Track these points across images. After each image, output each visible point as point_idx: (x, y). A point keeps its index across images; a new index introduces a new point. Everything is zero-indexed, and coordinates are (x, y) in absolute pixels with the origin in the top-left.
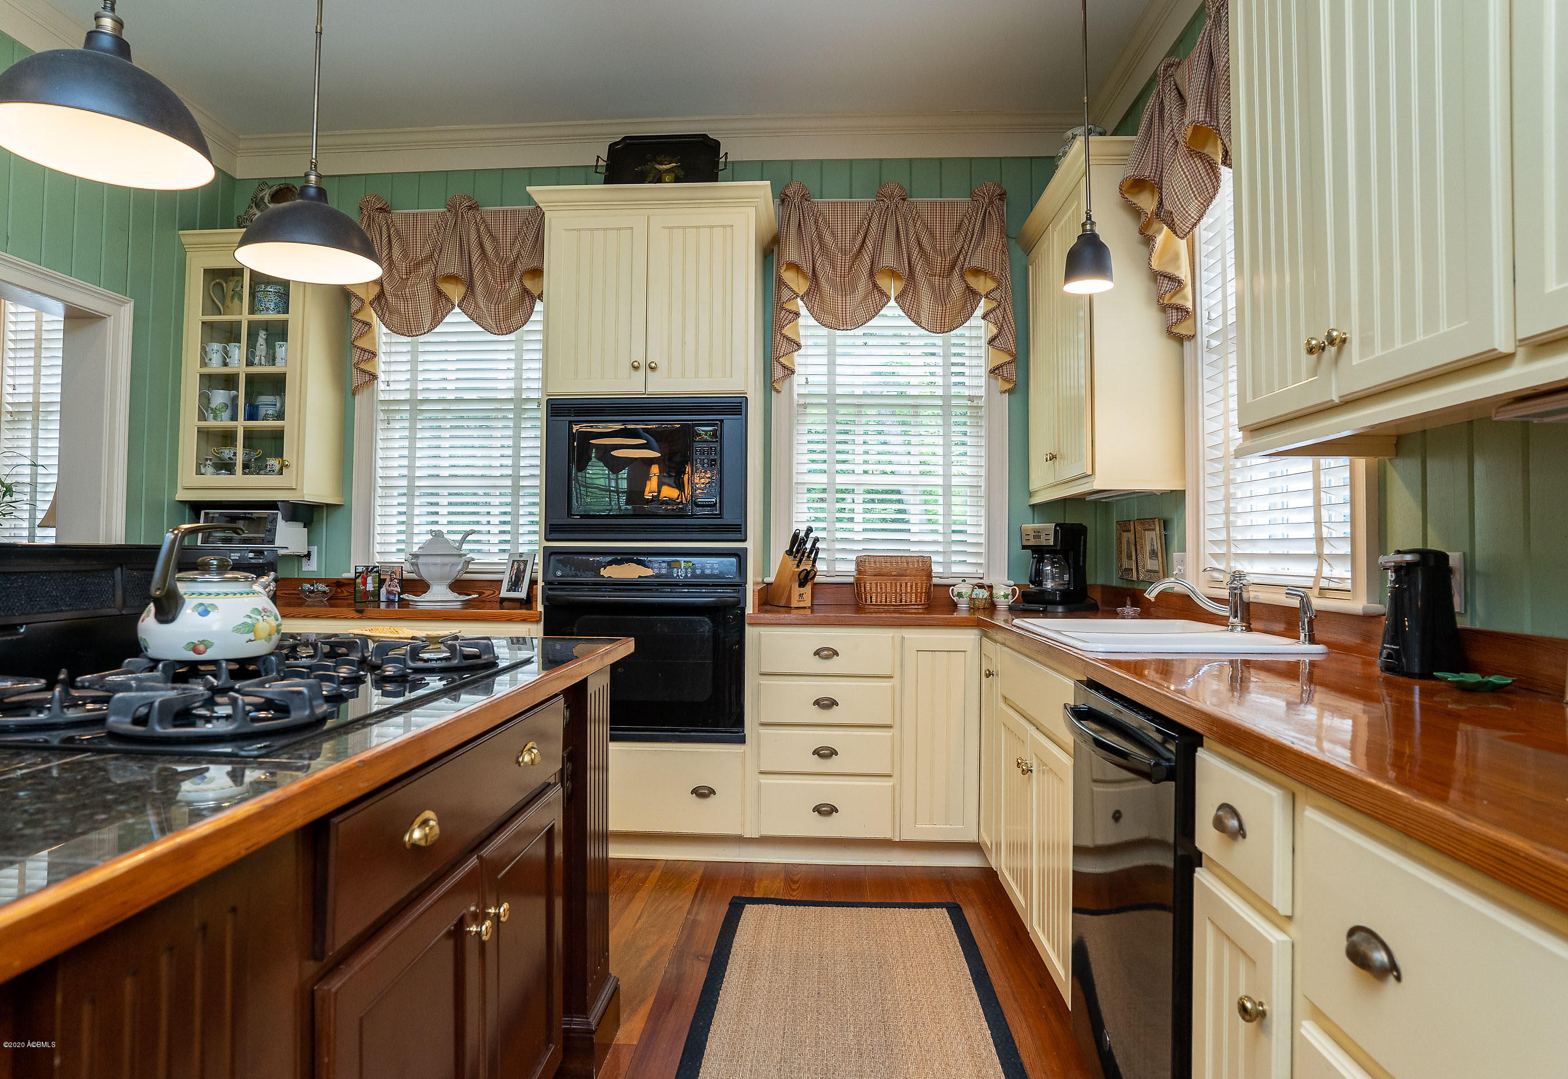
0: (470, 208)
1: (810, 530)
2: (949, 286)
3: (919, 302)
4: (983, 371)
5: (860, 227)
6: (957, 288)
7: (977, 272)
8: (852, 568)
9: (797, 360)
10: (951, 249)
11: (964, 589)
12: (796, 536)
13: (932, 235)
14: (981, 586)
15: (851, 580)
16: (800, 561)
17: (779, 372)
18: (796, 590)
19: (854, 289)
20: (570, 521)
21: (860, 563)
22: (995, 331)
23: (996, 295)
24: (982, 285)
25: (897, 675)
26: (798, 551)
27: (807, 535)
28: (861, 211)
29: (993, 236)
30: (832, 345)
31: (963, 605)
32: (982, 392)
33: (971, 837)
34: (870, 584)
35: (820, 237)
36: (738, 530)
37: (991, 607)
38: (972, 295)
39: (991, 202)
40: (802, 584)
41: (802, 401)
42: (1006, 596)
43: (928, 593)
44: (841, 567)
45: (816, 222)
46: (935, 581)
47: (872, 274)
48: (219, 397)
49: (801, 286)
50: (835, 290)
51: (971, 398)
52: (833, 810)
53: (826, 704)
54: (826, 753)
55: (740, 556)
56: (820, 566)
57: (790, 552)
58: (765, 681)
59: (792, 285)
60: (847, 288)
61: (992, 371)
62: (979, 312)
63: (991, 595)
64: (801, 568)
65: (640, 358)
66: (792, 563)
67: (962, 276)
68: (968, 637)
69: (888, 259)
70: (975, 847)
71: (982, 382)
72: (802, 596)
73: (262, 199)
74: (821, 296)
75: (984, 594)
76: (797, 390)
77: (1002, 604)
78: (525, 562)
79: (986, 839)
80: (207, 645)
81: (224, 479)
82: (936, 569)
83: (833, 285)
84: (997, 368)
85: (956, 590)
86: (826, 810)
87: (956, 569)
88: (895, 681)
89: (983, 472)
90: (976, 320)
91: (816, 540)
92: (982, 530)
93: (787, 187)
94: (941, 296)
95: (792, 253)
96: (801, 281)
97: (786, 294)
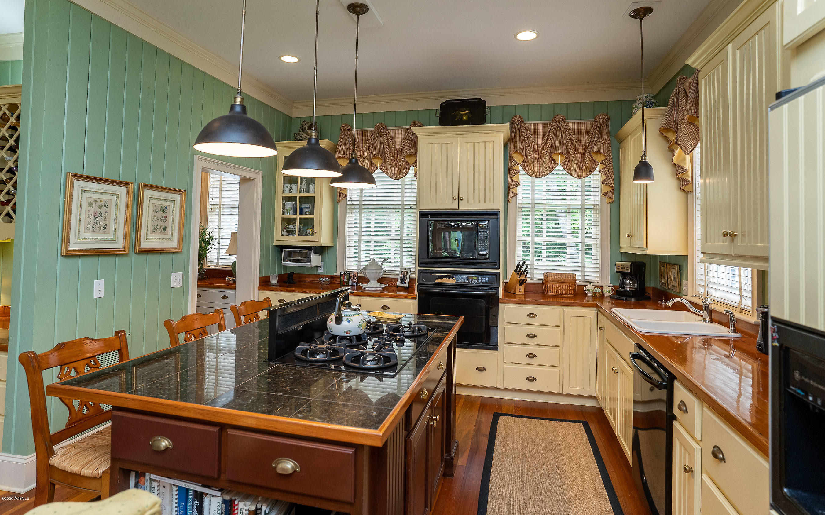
0: (384, 128)
1: (524, 263)
2: (584, 158)
3: (571, 166)
4: (599, 194)
5: (545, 134)
6: (588, 160)
7: (596, 153)
8: (542, 276)
9: (519, 190)
10: (585, 142)
11: (590, 288)
12: (518, 265)
13: (577, 136)
14: (598, 287)
15: (541, 282)
16: (520, 276)
17: (511, 195)
18: (518, 287)
19: (543, 162)
20: (428, 260)
21: (545, 275)
22: (605, 178)
23: (606, 162)
24: (599, 158)
25: (562, 325)
26: (519, 271)
27: (523, 265)
28: (546, 127)
29: (604, 137)
30: (533, 183)
31: (590, 294)
32: (599, 203)
33: (593, 394)
34: (550, 285)
35: (528, 138)
36: (496, 265)
37: (602, 295)
38: (595, 163)
39: (603, 122)
40: (521, 285)
41: (520, 206)
42: (609, 292)
43: (575, 290)
44: (536, 276)
45: (527, 132)
46: (578, 283)
47: (551, 154)
48: (289, 205)
49: (520, 159)
50: (535, 161)
51: (594, 205)
52: (534, 379)
53: (532, 336)
54: (531, 356)
55: (497, 275)
56: (529, 276)
57: (516, 271)
58: (507, 326)
59: (516, 160)
60: (540, 160)
61: (603, 194)
62: (598, 168)
63: (602, 291)
64: (521, 278)
65: (457, 196)
66: (516, 276)
67: (590, 154)
68: (592, 312)
69: (558, 148)
70: (595, 398)
71: (599, 198)
72: (521, 290)
73: (305, 128)
74: (529, 165)
75: (599, 290)
76: (518, 202)
77: (607, 295)
79: (599, 395)
80: (350, 331)
81: (291, 237)
82: (578, 278)
83: (534, 159)
84: (606, 193)
85: (587, 288)
86: (531, 379)
87: (586, 278)
88: (561, 328)
89: (599, 237)
90: (596, 172)
91: (527, 267)
92: (598, 262)
93: (514, 118)
94: (581, 163)
95: (517, 146)
96: (520, 157)
97: (514, 163)
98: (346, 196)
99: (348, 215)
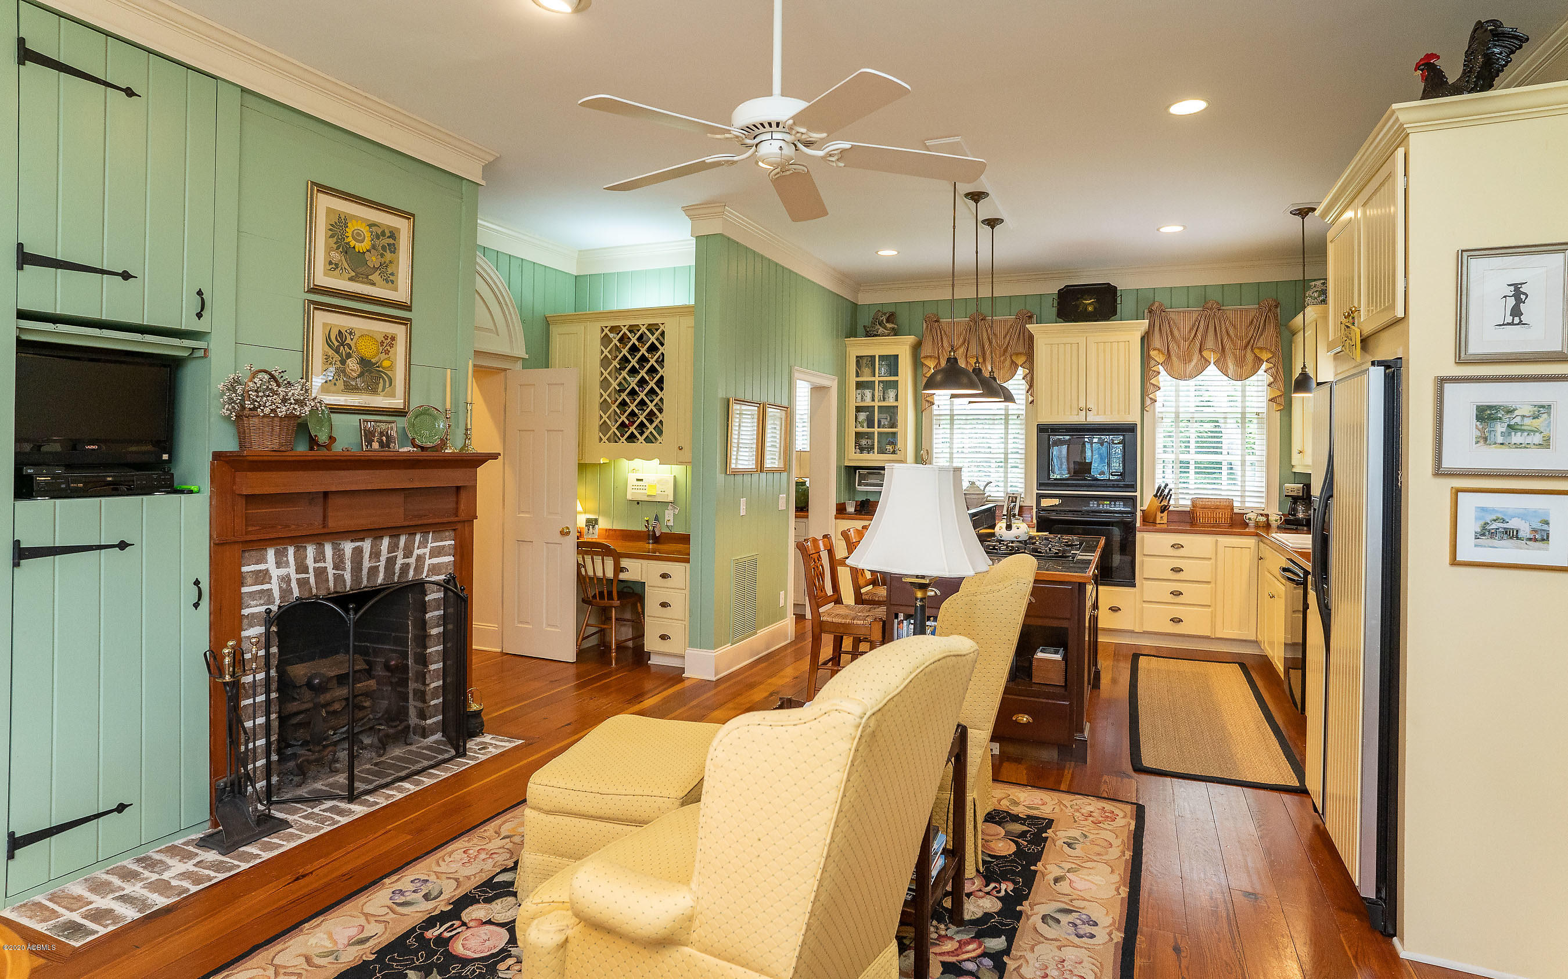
0: (982, 320)
1: (1167, 485)
2: (1245, 355)
3: (1227, 366)
4: (1265, 399)
5: (1194, 326)
6: (1250, 357)
7: (1261, 349)
8: (1189, 503)
9: (1159, 395)
10: (1246, 335)
11: (1252, 516)
12: (1159, 488)
13: (1235, 327)
14: (1262, 515)
15: (1188, 509)
16: (1162, 501)
17: (1148, 402)
18: (1159, 514)
19: (1190, 361)
20: (1049, 482)
21: (1193, 501)
22: (1272, 380)
23: (1273, 360)
24: (1265, 356)
25: (1213, 557)
26: (1160, 495)
27: (1165, 488)
28: (1195, 316)
29: (1271, 330)
30: (1177, 386)
31: (1252, 524)
32: (1264, 410)
33: (1253, 638)
34: (1199, 512)
35: (1171, 332)
36: (1133, 487)
37: (1267, 526)
38: (1258, 361)
39: (1270, 310)
40: (1162, 512)
41: (1160, 415)
42: (1276, 521)
43: (1231, 518)
44: (1182, 502)
45: (1169, 323)
46: (1236, 511)
47: (1200, 351)
48: (862, 416)
49: (1160, 359)
50: (1180, 361)
51: (1258, 414)
52: (1180, 621)
53: (1177, 570)
54: (1177, 594)
55: (1133, 499)
56: (1172, 502)
57: (1156, 496)
58: (1146, 559)
59: (1156, 359)
60: (1186, 359)
61: (1271, 400)
62: (1264, 366)
63: (1268, 520)
64: (1162, 504)
65: (1082, 405)
66: (1157, 503)
67: (1252, 350)
68: (1251, 542)
69: (1210, 343)
70: (1256, 642)
71: (1264, 404)
72: (1162, 518)
73: (882, 320)
74: (1172, 365)
75: (1264, 519)
76: (1158, 410)
77: (1274, 524)
78: (1016, 498)
79: (1260, 638)
80: (1019, 537)
81: (865, 456)
82: (1235, 504)
83: (1179, 358)
84: (1273, 398)
85: (1248, 516)
86: (1176, 621)
87: (1247, 504)
88: (1213, 561)
89: (1264, 453)
90: (1261, 372)
91: (1171, 490)
92: (1264, 484)
93: (1152, 305)
94: (1240, 362)
95: (1157, 341)
96: (1161, 356)
97: (1152, 363)
98: (933, 404)
99: (935, 427)
